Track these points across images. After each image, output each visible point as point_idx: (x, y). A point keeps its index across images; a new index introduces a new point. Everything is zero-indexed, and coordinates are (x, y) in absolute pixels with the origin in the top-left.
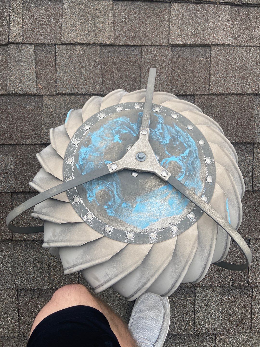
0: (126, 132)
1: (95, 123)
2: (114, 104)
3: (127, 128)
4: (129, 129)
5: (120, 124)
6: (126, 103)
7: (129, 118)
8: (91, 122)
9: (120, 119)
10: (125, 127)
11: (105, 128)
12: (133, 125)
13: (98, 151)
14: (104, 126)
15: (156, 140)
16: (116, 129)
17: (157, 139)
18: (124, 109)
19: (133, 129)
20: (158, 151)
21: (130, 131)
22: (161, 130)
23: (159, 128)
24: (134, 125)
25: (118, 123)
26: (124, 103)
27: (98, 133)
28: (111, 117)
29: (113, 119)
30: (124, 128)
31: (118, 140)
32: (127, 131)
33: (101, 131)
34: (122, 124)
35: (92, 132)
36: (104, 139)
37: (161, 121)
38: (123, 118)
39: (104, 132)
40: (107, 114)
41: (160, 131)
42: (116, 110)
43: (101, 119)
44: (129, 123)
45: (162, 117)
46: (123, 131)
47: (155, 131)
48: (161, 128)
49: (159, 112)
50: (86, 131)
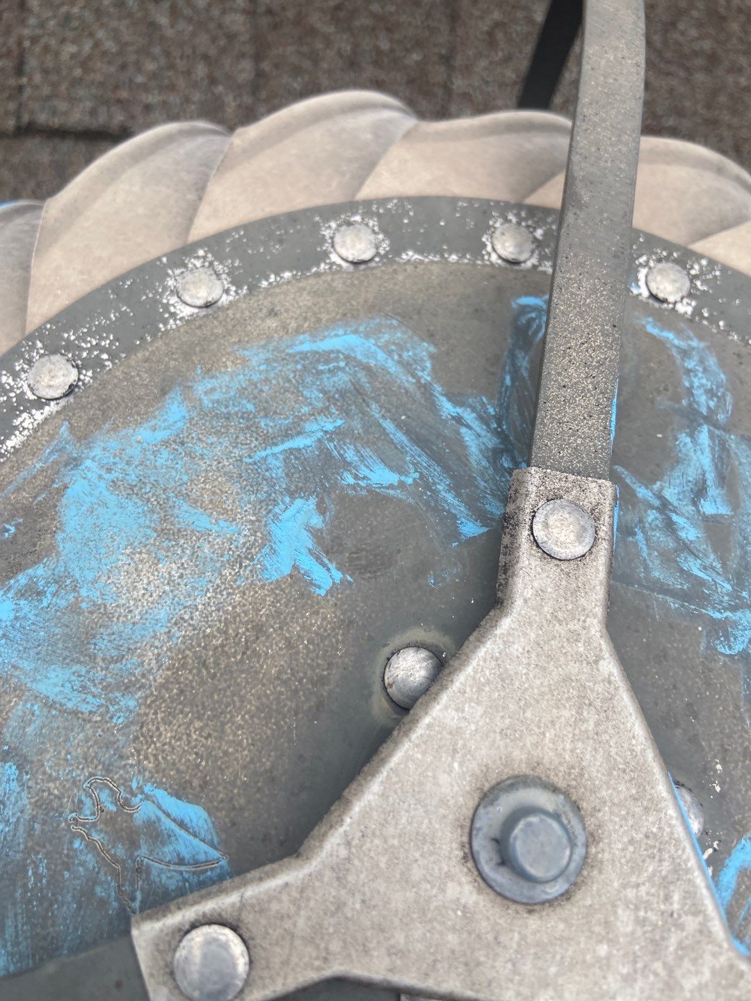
0: (393, 478)
1: (131, 350)
2: (318, 201)
3: (400, 437)
4: (424, 460)
5: (343, 393)
6: (420, 201)
7: (431, 336)
8: (98, 332)
9: (353, 339)
10: (389, 426)
11: (203, 414)
12: (459, 420)
13: (93, 658)
14: (200, 389)
15: (673, 604)
16: (299, 442)
17: (684, 596)
18: (397, 250)
19: (463, 458)
20: (694, 739)
21: (425, 483)
22: (713, 491)
23: (692, 474)
24: (469, 416)
25: (329, 382)
26: (402, 199)
27: (135, 451)
28: (272, 313)
29: (285, 327)
30: (374, 439)
31: (308, 563)
32: (400, 470)
33: (161, 435)
34: (358, 390)
35: (83, 437)
36: (168, 532)
37: (711, 393)
38: (378, 331)
39: (189, 454)
40: (245, 278)
41: (708, 508)
42: (326, 255)
43: (186, 311)
44: (425, 389)
45: (712, 362)
46: (364, 471)
47: (660, 497)
48: (711, 477)
49: (685, 308)
50: (39, 416)
